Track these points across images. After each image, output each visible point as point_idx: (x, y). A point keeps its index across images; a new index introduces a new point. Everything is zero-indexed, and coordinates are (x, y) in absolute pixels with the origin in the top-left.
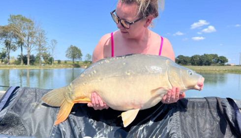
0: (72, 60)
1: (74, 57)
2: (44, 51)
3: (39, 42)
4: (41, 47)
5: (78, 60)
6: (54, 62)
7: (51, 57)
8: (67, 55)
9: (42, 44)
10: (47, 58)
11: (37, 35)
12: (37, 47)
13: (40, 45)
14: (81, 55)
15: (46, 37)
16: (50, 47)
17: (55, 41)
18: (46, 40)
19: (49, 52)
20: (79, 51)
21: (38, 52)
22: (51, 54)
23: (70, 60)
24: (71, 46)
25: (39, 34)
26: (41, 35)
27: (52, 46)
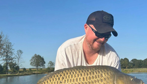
0: (36, 68)
1: (37, 65)
2: (10, 61)
3: (6, 53)
4: (8, 58)
5: (41, 67)
6: (20, 70)
7: (16, 66)
8: (31, 63)
9: (9, 54)
10: (13, 67)
11: (5, 47)
12: (5, 58)
13: (7, 56)
14: (45, 63)
15: (13, 48)
16: (15, 57)
17: (21, 51)
18: (12, 51)
19: (15, 61)
20: (43, 59)
21: (5, 62)
22: (17, 63)
23: (34, 67)
24: (36, 55)
25: (6, 46)
26: (8, 47)
27: (17, 56)
